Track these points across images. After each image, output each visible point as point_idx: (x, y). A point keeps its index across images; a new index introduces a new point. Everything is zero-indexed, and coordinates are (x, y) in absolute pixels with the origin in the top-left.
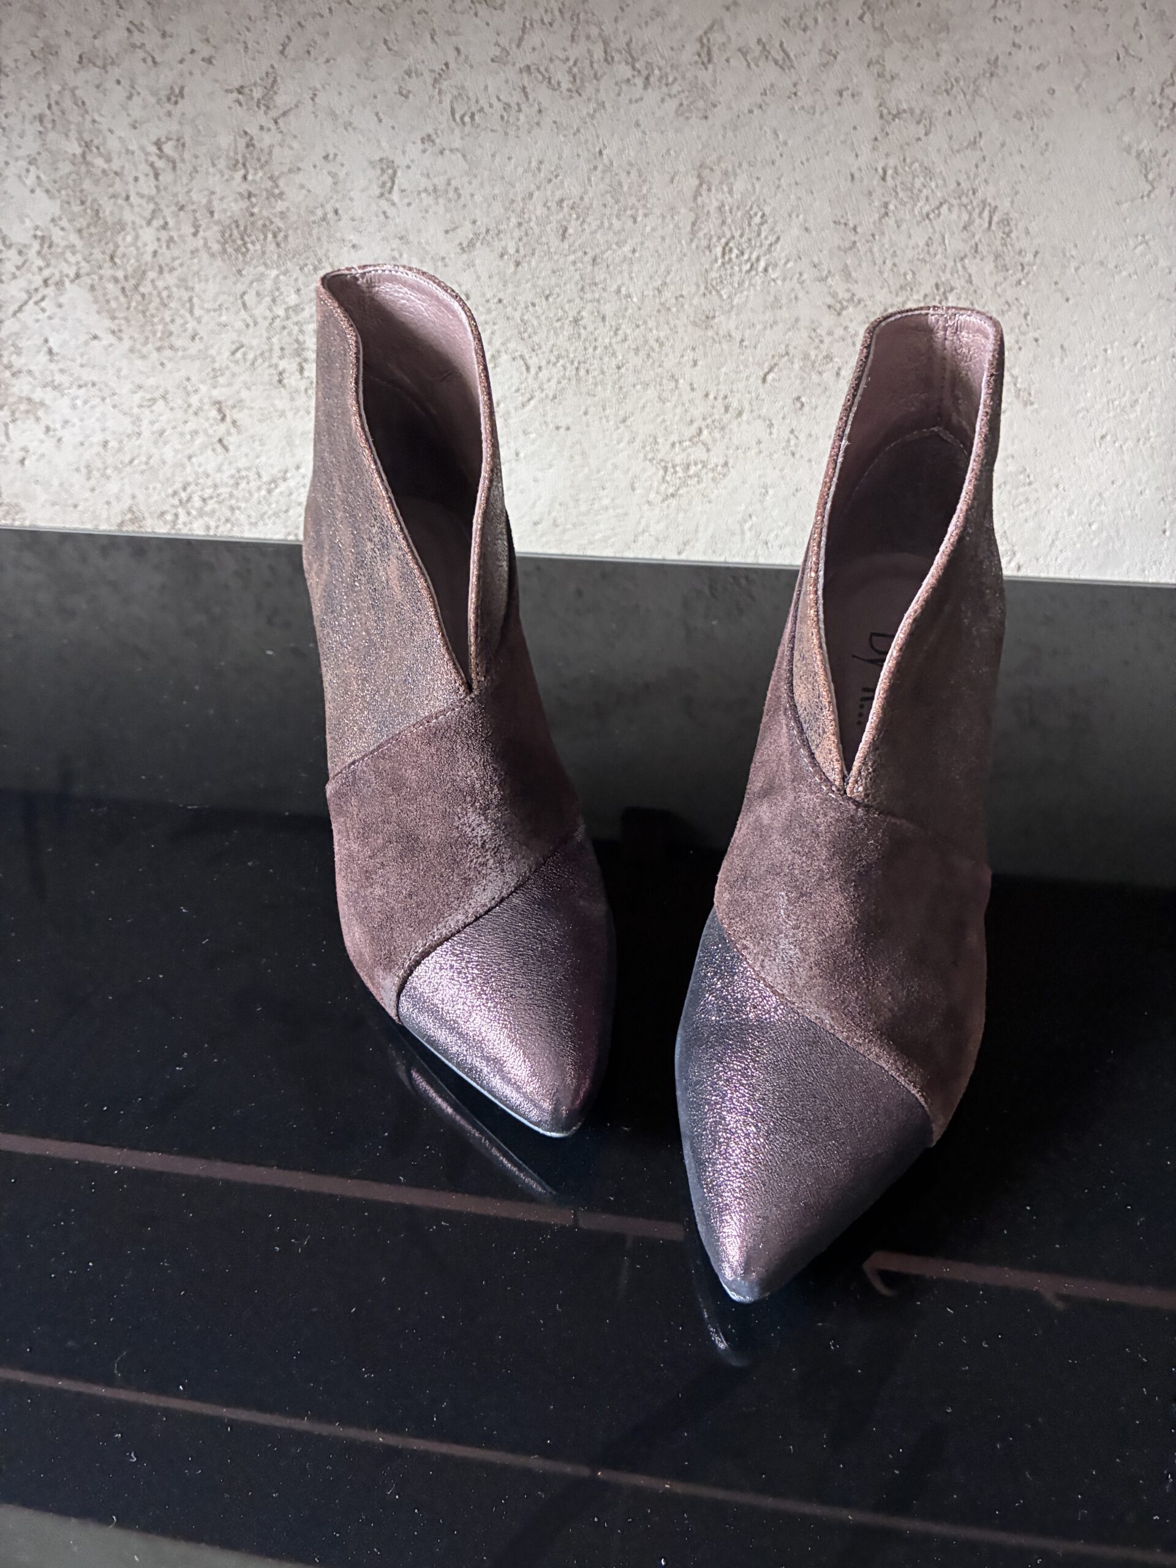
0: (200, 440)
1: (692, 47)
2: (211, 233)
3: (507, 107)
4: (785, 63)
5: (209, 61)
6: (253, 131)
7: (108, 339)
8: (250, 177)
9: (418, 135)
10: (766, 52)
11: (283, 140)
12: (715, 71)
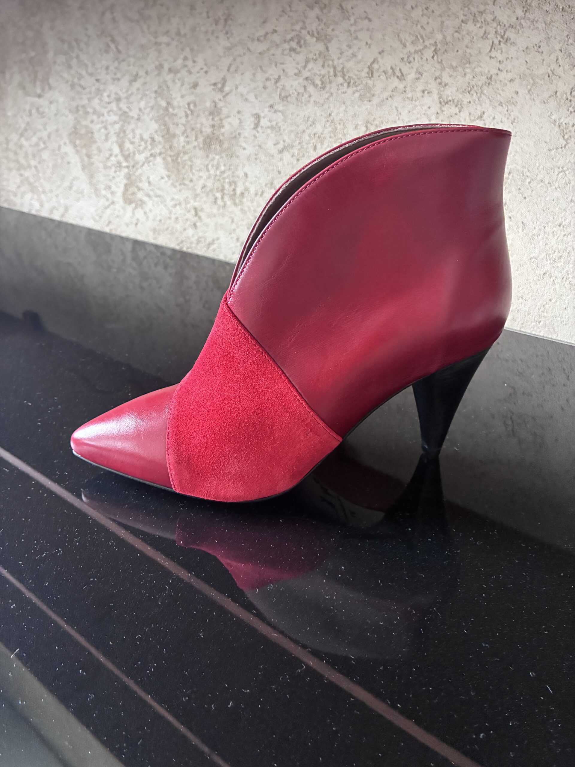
0: (189, 223)
1: (366, 70)
2: (201, 139)
3: (299, 94)
4: (402, 77)
5: (206, 72)
6: (217, 101)
7: (166, 179)
8: (214, 119)
9: (268, 104)
10: (394, 73)
11: (225, 105)
12: (374, 81)
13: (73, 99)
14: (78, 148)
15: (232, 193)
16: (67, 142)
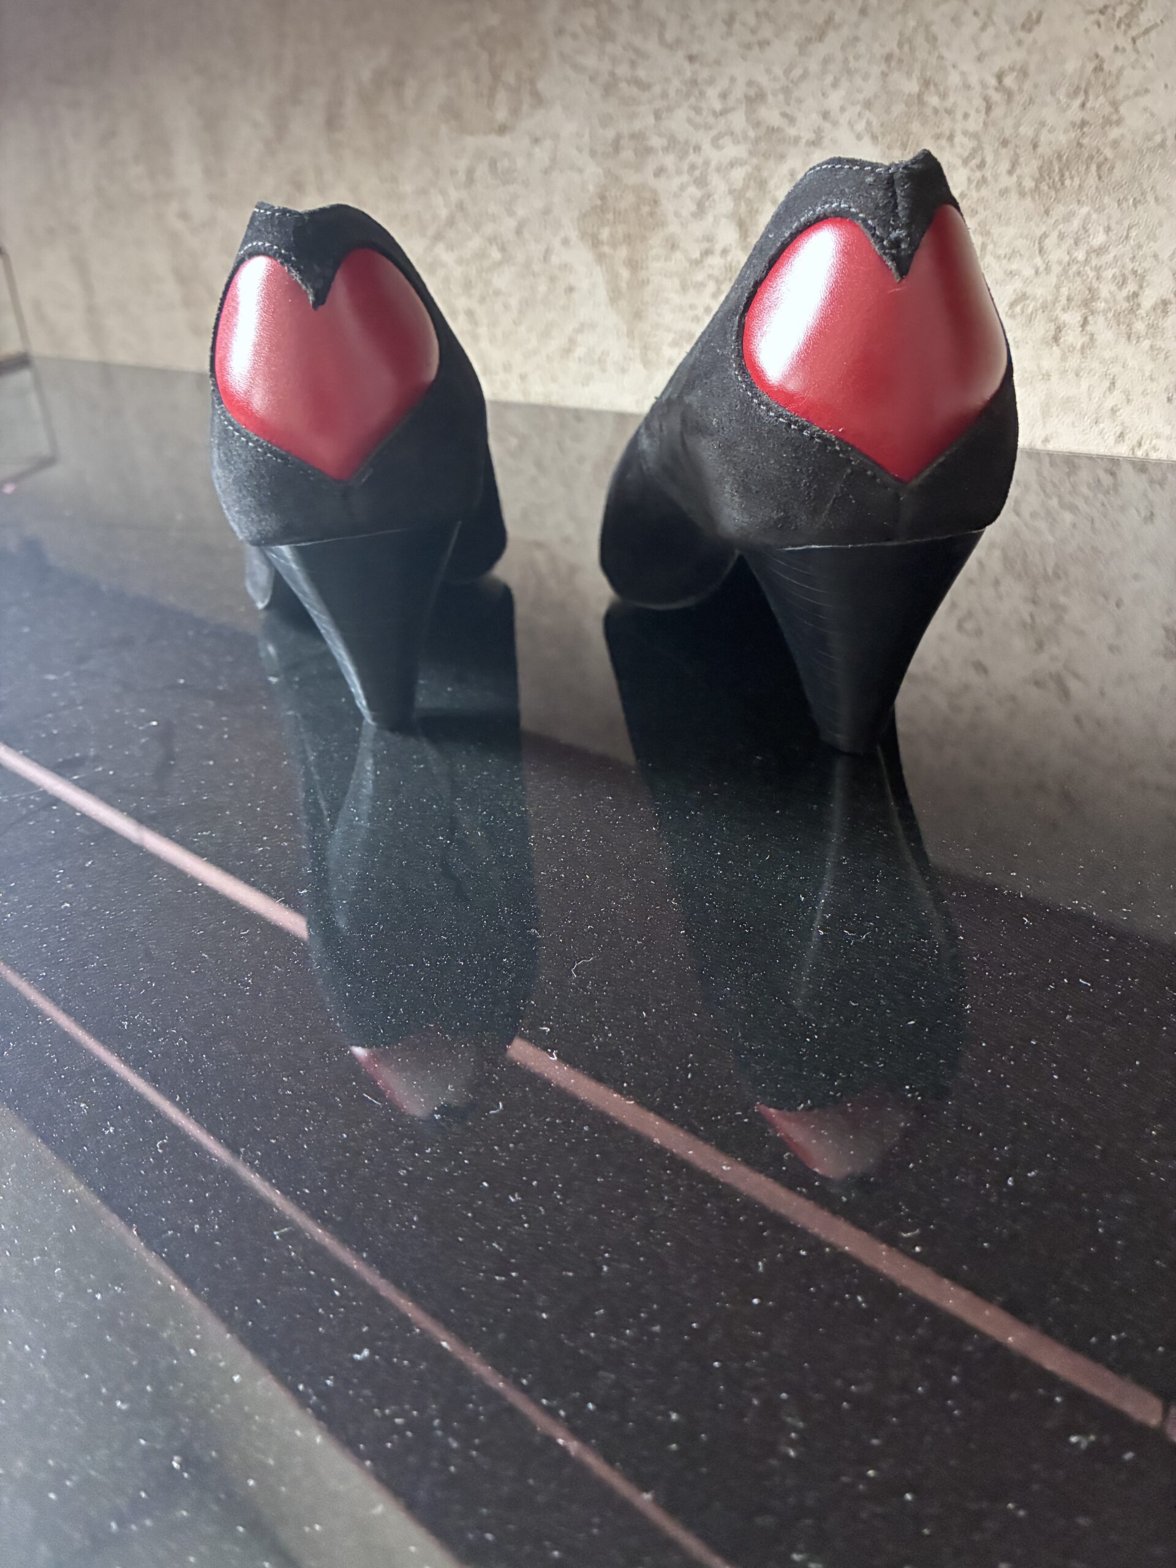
2: (1029, 169)
8: (1089, 105)
11: (1137, 61)
13: (606, 121)
14: (606, 249)
15: (1125, 305)
16: (573, 235)
